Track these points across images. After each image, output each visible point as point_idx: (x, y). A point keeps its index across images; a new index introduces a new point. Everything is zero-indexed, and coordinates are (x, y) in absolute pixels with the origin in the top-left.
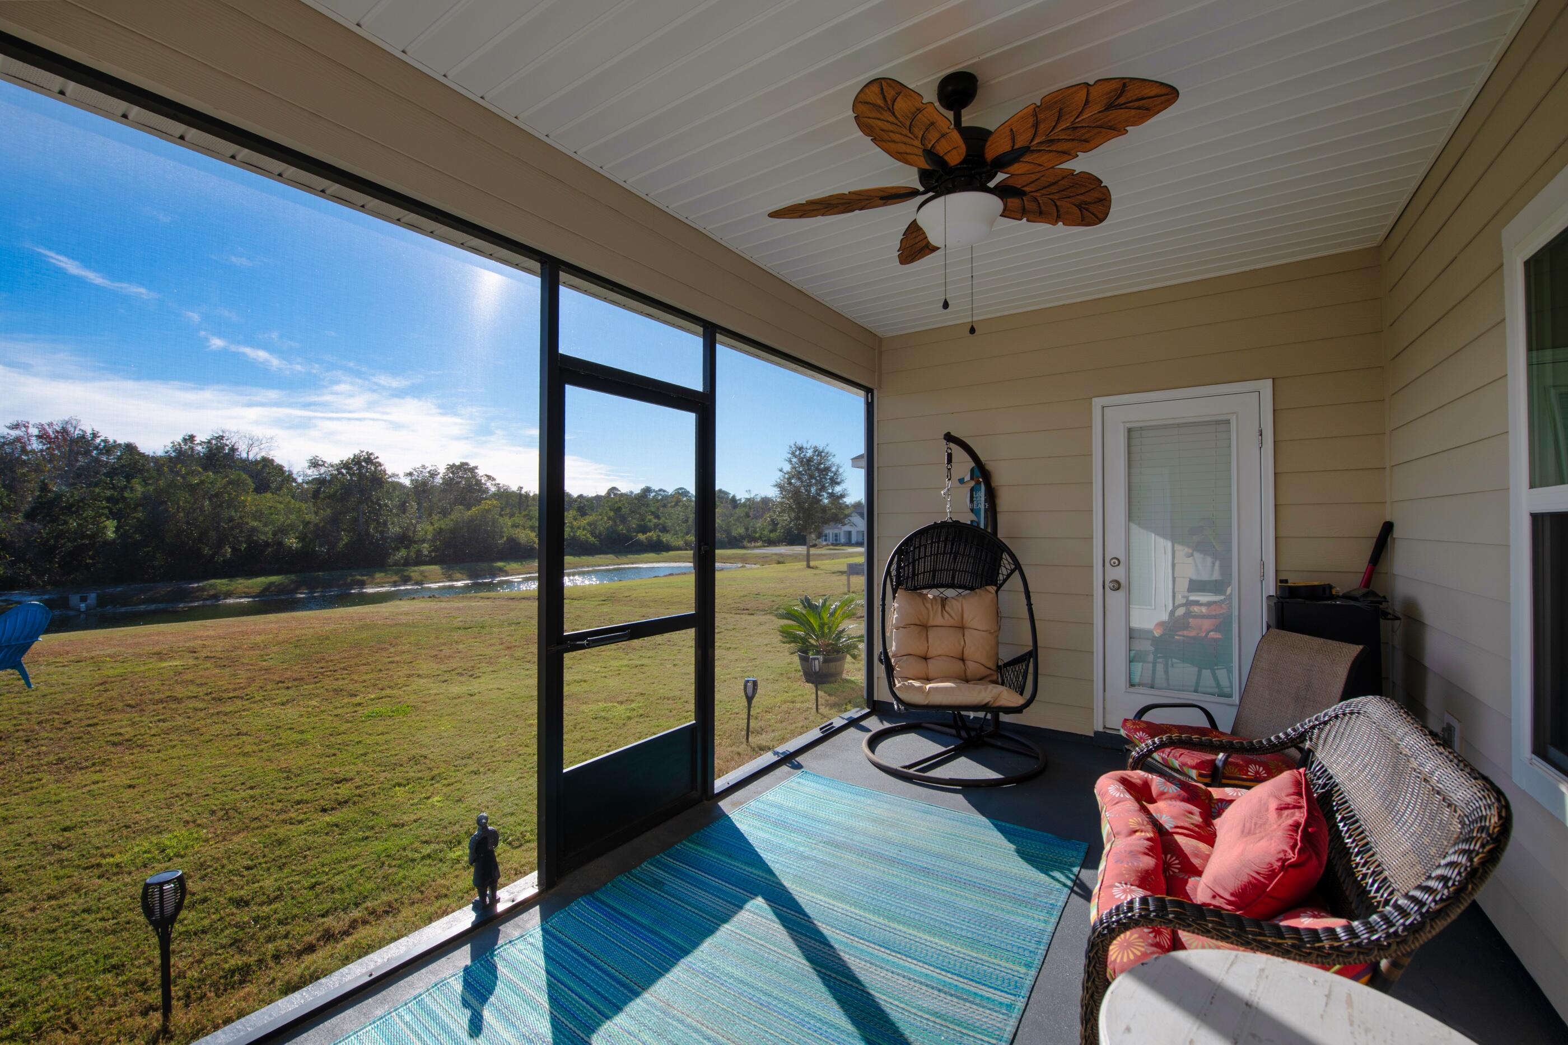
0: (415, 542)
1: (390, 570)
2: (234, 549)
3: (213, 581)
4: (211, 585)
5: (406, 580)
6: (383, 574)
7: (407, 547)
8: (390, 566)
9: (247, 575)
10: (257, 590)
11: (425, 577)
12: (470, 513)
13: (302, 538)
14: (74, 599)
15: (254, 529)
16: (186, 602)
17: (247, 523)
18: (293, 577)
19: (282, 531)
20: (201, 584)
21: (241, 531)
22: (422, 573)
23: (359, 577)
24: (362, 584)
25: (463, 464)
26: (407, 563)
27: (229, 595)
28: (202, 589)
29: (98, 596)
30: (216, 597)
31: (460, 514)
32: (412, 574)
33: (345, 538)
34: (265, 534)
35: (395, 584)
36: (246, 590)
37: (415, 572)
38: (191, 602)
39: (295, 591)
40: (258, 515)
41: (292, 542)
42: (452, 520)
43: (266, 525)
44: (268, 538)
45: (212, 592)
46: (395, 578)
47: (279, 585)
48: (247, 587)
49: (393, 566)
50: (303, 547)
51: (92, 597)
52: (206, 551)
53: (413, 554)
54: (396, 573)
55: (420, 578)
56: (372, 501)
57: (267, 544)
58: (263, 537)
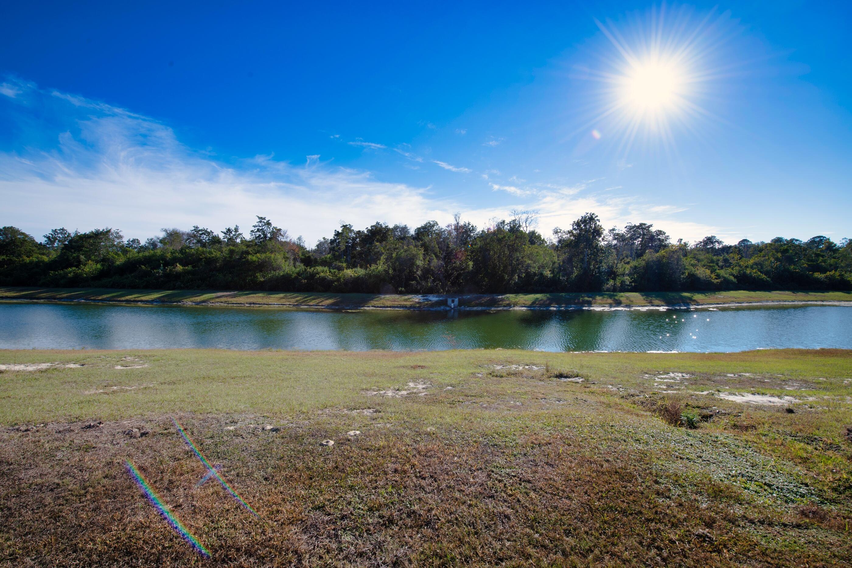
0: (618, 275)
1: (605, 294)
2: (519, 276)
3: (508, 295)
4: (507, 298)
5: (618, 303)
6: (601, 298)
7: (614, 279)
8: (605, 291)
9: (525, 293)
10: (530, 303)
11: (632, 301)
12: (657, 255)
13: (552, 271)
14: (449, 301)
15: (528, 266)
16: (496, 307)
17: (525, 261)
18: (548, 295)
19: (543, 267)
20: (503, 297)
21: (522, 266)
22: (628, 298)
23: (586, 298)
24: (590, 304)
25: (641, 225)
26: (615, 289)
27: (515, 304)
28: (502, 300)
29: (459, 300)
30: (509, 305)
31: (649, 255)
32: (622, 299)
33: (576, 273)
34: (534, 268)
35: (611, 306)
36: (524, 302)
37: (623, 296)
38: (498, 307)
39: (549, 305)
40: (530, 257)
41: (548, 273)
42: (644, 260)
43: (534, 262)
44: (536, 271)
45: (507, 302)
46: (610, 301)
47: (541, 300)
48: (525, 301)
49: (607, 291)
50: (553, 276)
51: (456, 300)
52: (506, 277)
53: (618, 284)
54: (611, 297)
55: (628, 302)
56: (592, 247)
57: (535, 274)
58: (533, 270)
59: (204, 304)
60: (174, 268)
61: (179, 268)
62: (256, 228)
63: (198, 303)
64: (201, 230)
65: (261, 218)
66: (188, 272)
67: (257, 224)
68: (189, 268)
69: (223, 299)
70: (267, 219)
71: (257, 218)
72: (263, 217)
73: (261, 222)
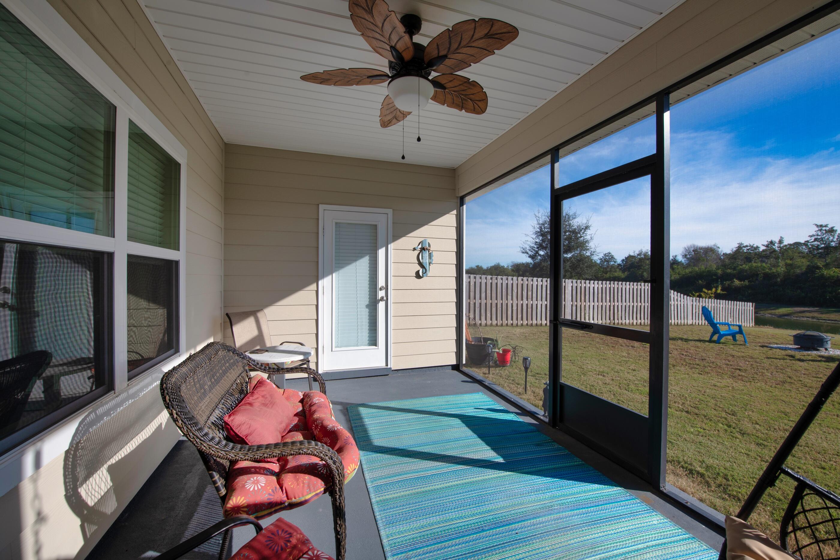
59: (786, 317)
60: (732, 282)
61: (737, 282)
62: (813, 238)
63: (781, 316)
64: (747, 246)
65: (821, 226)
66: (747, 287)
67: (815, 233)
68: (746, 283)
69: (808, 314)
70: (830, 226)
71: (815, 227)
72: (824, 224)
73: (820, 230)
